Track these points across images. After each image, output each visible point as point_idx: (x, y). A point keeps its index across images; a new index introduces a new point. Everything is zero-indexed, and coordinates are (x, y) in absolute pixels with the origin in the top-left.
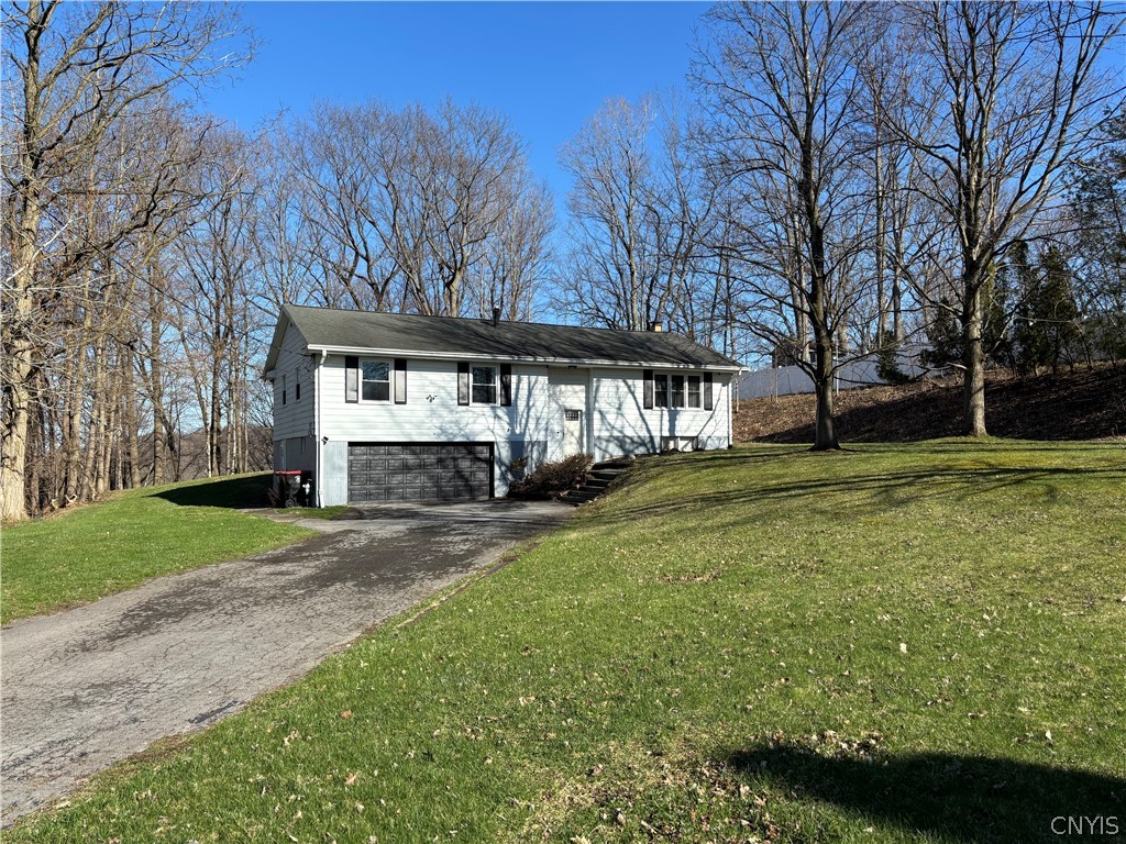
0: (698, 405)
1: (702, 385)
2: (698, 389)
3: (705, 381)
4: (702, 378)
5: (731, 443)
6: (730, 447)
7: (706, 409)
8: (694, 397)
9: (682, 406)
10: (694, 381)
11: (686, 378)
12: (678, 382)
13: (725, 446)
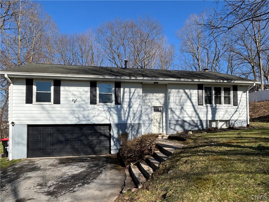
0: (229, 103)
1: (232, 92)
2: (229, 94)
3: (233, 90)
4: (232, 88)
5: (249, 123)
6: (248, 125)
7: (234, 105)
8: (227, 99)
9: (220, 103)
10: (227, 90)
11: (222, 89)
12: (218, 91)
13: (245, 125)
